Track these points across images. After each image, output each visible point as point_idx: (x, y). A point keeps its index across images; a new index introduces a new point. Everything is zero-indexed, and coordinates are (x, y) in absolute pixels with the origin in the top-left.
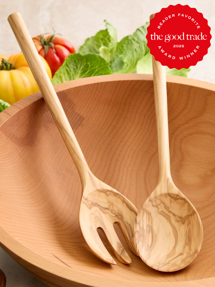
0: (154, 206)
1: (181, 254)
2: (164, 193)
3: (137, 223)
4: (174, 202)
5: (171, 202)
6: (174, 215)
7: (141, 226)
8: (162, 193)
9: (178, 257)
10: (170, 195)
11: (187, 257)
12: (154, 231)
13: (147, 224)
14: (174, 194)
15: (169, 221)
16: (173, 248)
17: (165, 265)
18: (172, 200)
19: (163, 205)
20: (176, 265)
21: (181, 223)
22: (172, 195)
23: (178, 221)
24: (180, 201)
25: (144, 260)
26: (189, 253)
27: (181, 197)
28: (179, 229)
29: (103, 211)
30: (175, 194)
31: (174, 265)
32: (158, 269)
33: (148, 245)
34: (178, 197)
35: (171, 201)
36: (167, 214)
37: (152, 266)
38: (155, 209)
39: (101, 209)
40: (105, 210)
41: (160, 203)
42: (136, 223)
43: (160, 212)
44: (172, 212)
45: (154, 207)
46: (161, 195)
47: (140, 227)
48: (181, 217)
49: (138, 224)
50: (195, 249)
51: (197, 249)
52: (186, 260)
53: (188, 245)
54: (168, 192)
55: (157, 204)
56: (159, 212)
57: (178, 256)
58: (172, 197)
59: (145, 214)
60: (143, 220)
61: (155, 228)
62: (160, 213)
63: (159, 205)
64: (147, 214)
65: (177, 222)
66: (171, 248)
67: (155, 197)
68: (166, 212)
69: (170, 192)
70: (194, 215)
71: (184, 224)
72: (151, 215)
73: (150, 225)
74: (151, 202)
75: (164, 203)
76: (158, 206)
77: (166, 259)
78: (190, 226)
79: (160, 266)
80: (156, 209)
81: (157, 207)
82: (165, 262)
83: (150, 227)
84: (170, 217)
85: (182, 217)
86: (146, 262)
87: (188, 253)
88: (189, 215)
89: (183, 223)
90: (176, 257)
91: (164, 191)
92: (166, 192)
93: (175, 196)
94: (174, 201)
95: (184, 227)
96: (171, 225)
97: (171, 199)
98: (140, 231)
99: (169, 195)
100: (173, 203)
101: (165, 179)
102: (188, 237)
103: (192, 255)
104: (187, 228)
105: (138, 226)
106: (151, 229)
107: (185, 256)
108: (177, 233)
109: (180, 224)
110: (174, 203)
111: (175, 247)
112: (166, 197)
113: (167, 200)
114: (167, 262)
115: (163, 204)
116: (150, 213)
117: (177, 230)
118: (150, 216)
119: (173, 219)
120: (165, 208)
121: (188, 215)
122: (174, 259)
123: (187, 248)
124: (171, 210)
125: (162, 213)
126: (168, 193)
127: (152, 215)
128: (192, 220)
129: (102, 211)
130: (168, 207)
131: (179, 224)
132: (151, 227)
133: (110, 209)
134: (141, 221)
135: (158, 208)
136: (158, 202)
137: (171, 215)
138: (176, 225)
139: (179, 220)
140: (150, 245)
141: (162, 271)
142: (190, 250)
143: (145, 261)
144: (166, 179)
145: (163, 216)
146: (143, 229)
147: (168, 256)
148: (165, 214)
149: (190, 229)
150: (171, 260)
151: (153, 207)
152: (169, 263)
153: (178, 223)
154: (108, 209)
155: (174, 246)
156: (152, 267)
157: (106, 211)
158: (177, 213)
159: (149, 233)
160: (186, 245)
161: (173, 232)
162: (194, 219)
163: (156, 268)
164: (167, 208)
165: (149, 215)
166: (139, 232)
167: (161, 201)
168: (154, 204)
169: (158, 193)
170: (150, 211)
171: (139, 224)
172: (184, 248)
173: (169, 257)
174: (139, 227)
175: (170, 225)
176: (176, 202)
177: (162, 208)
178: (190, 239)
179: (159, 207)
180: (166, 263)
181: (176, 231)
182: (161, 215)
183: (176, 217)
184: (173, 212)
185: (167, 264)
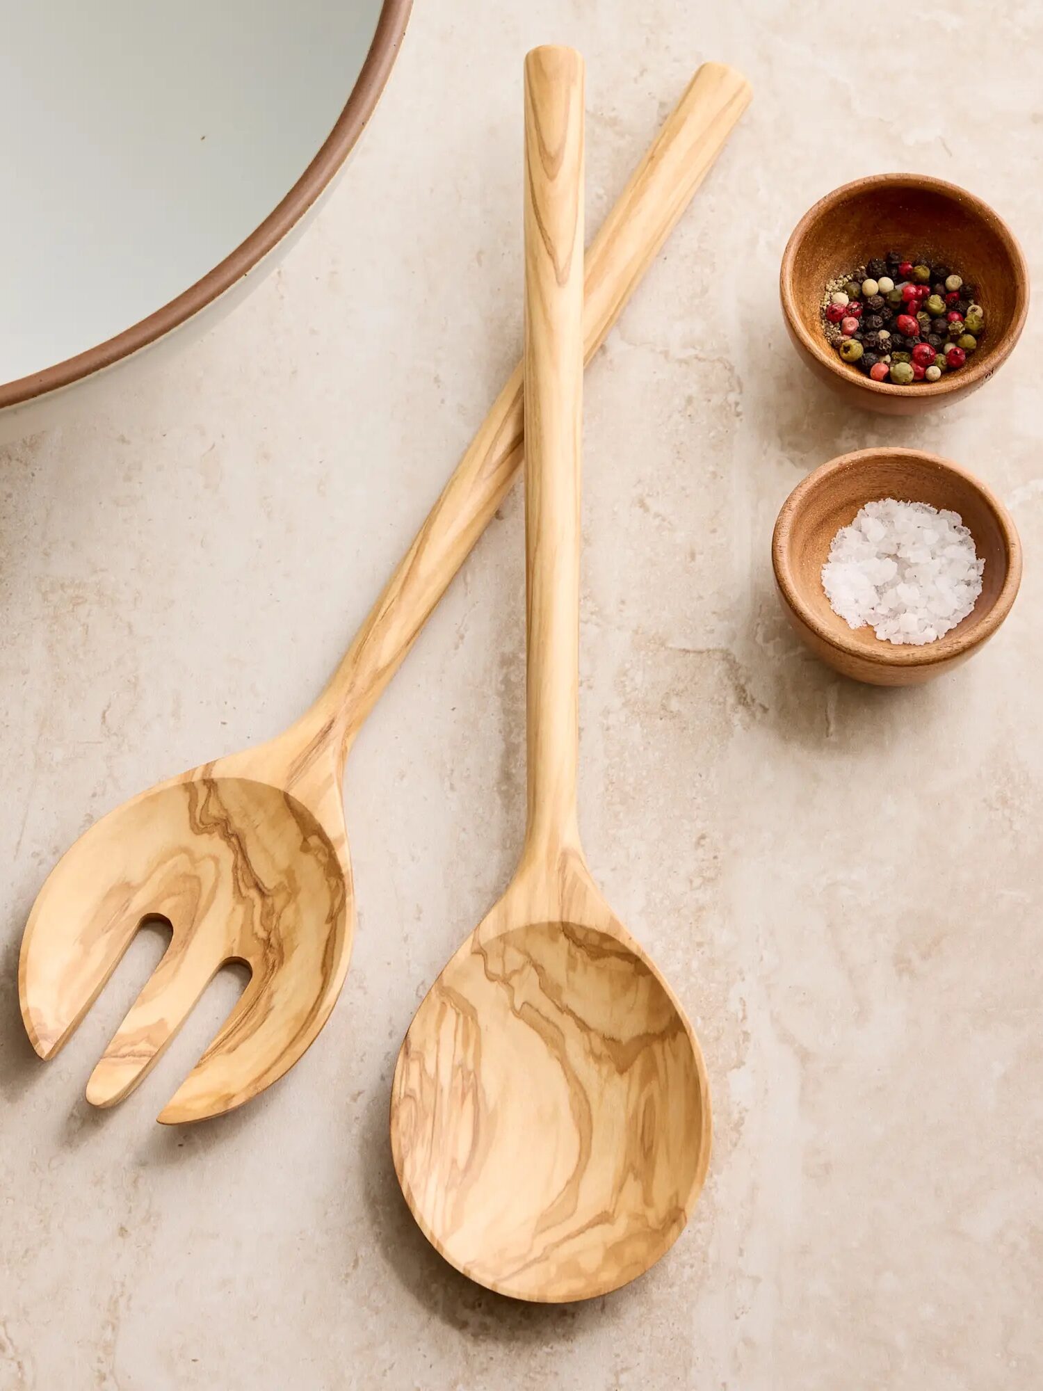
0: (491, 977)
1: (604, 1218)
2: (545, 920)
3: (412, 1055)
4: (585, 965)
5: (572, 967)
6: (583, 1026)
7: (428, 1071)
8: (535, 921)
9: (588, 1232)
10: (573, 932)
11: (630, 1237)
12: (484, 1092)
13: (456, 1063)
14: (589, 931)
15: (556, 1053)
16: (568, 1183)
17: (527, 1266)
18: (578, 955)
19: (534, 977)
20: (579, 1273)
21: (613, 1066)
22: (580, 935)
23: (598, 1058)
24: (614, 963)
25: (432, 1235)
26: (644, 1216)
27: (623, 947)
28: (601, 1095)
29: (241, 884)
30: (594, 931)
31: (571, 1268)
32: (494, 1285)
33: (454, 1161)
34: (607, 946)
35: (571, 956)
36: (547, 1020)
37: (468, 1267)
38: (495, 991)
39: (240, 873)
40: (248, 888)
41: (523, 967)
42: (407, 1053)
43: (518, 1006)
44: (572, 1013)
45: (492, 980)
46: (530, 929)
47: (423, 1070)
48: (613, 1039)
49: (412, 1060)
50: (671, 1200)
51: (680, 1205)
52: (628, 1252)
53: (636, 1178)
54: (565, 920)
55: (508, 971)
56: (513, 1008)
57: (592, 1225)
58: (578, 944)
59: (451, 1015)
60: (438, 1042)
61: (490, 1080)
62: (518, 1014)
63: (515, 972)
64: (458, 1014)
65: (591, 1060)
66: (559, 1184)
67: (503, 938)
68: (547, 1008)
69: (574, 919)
70: (674, 1036)
71: (626, 1075)
72: (474, 1019)
73: (470, 1066)
74: (480, 958)
75: (538, 968)
76: (510, 978)
77: (534, 1237)
78: (654, 1087)
79: (507, 1272)
80: (503, 992)
81: (506, 981)
82: (530, 1250)
83: (466, 1075)
84: (563, 1035)
85: (616, 1037)
86: (442, 1249)
87: (636, 1217)
88: (654, 1035)
89: (622, 1071)
90: (581, 1231)
91: (547, 912)
92: (555, 918)
93: (595, 940)
94: (588, 960)
95: (625, 1086)
96: (565, 1074)
97: (574, 949)
98: (421, 1091)
99: (567, 930)
100: (580, 967)
101: (550, 852)
102: (642, 1139)
103: (656, 1231)
104: (639, 1096)
105: (415, 1068)
106: (470, 1084)
107: (620, 1228)
108: (590, 1110)
109: (605, 1070)
110: (585, 969)
111: (574, 1182)
112: (554, 939)
113: (555, 956)
114: (537, 1252)
115: (533, 970)
116: (474, 1009)
117: (593, 1096)
118: (470, 1023)
119: (575, 1045)
120: (543, 989)
121: (647, 1034)
122: (569, 1237)
123: (633, 1189)
124: (568, 999)
125: (526, 1014)
126: (562, 923)
127: (483, 1019)
128: (665, 1060)
129: (236, 880)
130: (558, 988)
131: (599, 1071)
132: (472, 1076)
133: (269, 901)
134: (431, 1046)
135: (511, 988)
136: (515, 958)
137: (567, 1024)
138: (588, 1071)
139: (605, 1052)
140: (461, 1164)
141: (515, 1296)
142: (647, 1201)
143: (438, 1243)
144: (559, 854)
145: (532, 1025)
146: (435, 1082)
147: (545, 1222)
148: (542, 1016)
149: (650, 1102)
150: (557, 1245)
151: (487, 981)
152: (543, 1258)
153: (597, 1067)
154: (262, 894)
155: (574, 1175)
156: (469, 1272)
157: (253, 894)
158: (597, 1017)
159: (463, 1103)
160: (631, 1177)
161: (572, 1108)
162: (675, 1056)
163: (485, 1279)
164: (549, 988)
165: (465, 1019)
166: (418, 1096)
167: (529, 955)
168: (495, 967)
169: (518, 920)
170: (472, 1002)
171: (421, 1057)
172: (620, 1188)
173: (548, 1228)
174: (421, 1075)
175: (562, 1074)
176: (597, 968)
177: (528, 988)
178: (650, 1148)
179: (515, 981)
180: (531, 1257)
181: (587, 1101)
182: (521, 1022)
183: (592, 1034)
184: (579, 1014)
185: (536, 1261)
